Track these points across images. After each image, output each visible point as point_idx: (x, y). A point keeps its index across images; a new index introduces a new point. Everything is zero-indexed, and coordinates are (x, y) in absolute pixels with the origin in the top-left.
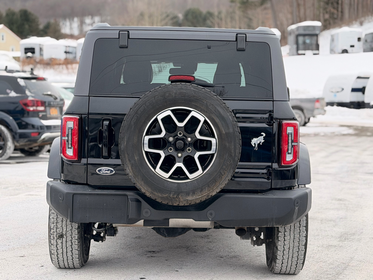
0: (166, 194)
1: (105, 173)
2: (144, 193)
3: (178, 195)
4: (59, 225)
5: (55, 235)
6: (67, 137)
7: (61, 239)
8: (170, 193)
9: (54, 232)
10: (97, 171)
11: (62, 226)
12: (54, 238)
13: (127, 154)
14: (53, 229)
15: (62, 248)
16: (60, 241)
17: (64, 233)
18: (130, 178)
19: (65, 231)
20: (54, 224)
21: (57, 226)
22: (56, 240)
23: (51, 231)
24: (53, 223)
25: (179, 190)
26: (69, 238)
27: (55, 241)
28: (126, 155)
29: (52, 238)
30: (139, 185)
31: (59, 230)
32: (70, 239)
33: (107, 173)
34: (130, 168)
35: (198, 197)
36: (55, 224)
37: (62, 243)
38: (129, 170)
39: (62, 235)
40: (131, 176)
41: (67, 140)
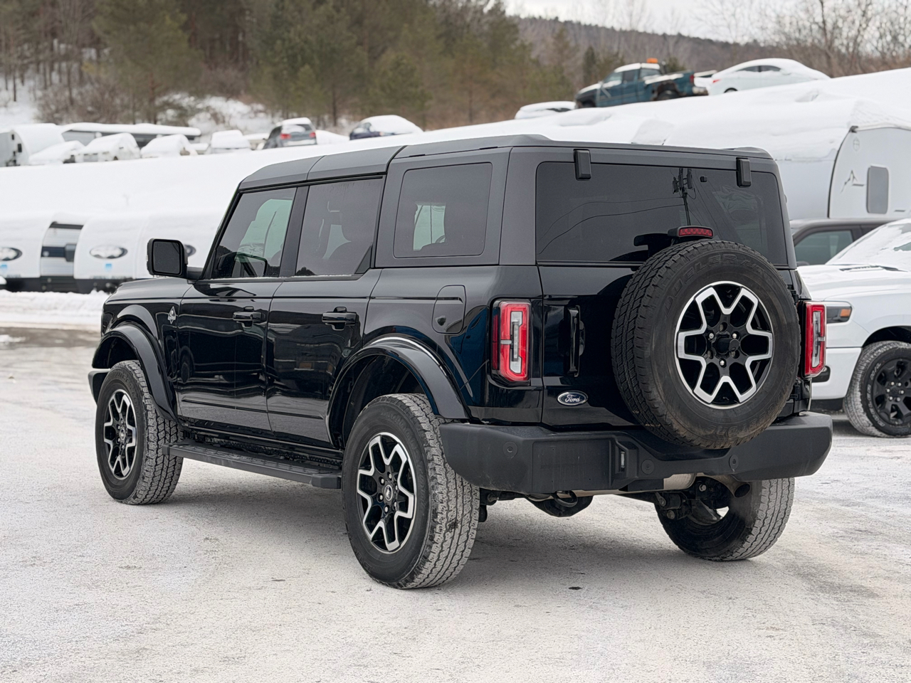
0: (710, 431)
1: (572, 403)
2: (677, 430)
3: (728, 430)
4: (452, 506)
5: (444, 524)
6: (510, 339)
7: (453, 530)
8: (717, 429)
9: (443, 519)
10: (559, 400)
11: (456, 507)
12: (441, 530)
13: (657, 365)
14: (442, 513)
15: (450, 548)
16: (450, 534)
17: (459, 519)
18: (656, 406)
19: (460, 515)
20: (443, 505)
21: (448, 506)
22: (445, 534)
23: (436, 517)
24: (442, 503)
25: (728, 423)
26: (466, 528)
27: (442, 536)
28: (656, 368)
29: (437, 531)
30: (670, 418)
31: (452, 515)
32: (466, 530)
33: (575, 402)
34: (660, 388)
35: (751, 433)
36: (445, 504)
37: (453, 538)
38: (659, 392)
39: (455, 522)
40: (659, 403)
41: (510, 345)
